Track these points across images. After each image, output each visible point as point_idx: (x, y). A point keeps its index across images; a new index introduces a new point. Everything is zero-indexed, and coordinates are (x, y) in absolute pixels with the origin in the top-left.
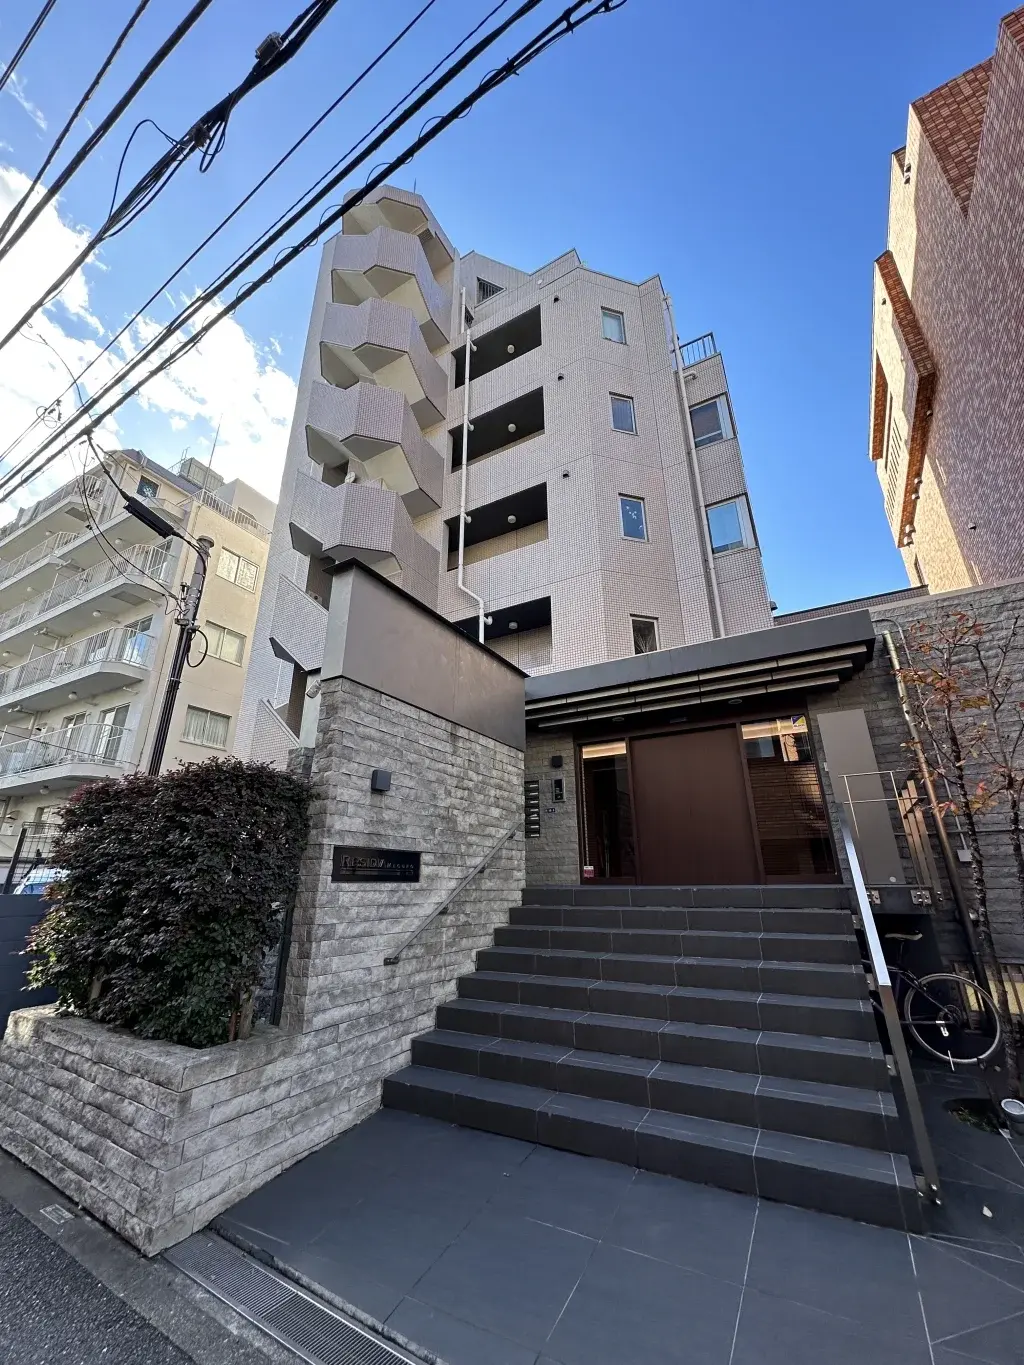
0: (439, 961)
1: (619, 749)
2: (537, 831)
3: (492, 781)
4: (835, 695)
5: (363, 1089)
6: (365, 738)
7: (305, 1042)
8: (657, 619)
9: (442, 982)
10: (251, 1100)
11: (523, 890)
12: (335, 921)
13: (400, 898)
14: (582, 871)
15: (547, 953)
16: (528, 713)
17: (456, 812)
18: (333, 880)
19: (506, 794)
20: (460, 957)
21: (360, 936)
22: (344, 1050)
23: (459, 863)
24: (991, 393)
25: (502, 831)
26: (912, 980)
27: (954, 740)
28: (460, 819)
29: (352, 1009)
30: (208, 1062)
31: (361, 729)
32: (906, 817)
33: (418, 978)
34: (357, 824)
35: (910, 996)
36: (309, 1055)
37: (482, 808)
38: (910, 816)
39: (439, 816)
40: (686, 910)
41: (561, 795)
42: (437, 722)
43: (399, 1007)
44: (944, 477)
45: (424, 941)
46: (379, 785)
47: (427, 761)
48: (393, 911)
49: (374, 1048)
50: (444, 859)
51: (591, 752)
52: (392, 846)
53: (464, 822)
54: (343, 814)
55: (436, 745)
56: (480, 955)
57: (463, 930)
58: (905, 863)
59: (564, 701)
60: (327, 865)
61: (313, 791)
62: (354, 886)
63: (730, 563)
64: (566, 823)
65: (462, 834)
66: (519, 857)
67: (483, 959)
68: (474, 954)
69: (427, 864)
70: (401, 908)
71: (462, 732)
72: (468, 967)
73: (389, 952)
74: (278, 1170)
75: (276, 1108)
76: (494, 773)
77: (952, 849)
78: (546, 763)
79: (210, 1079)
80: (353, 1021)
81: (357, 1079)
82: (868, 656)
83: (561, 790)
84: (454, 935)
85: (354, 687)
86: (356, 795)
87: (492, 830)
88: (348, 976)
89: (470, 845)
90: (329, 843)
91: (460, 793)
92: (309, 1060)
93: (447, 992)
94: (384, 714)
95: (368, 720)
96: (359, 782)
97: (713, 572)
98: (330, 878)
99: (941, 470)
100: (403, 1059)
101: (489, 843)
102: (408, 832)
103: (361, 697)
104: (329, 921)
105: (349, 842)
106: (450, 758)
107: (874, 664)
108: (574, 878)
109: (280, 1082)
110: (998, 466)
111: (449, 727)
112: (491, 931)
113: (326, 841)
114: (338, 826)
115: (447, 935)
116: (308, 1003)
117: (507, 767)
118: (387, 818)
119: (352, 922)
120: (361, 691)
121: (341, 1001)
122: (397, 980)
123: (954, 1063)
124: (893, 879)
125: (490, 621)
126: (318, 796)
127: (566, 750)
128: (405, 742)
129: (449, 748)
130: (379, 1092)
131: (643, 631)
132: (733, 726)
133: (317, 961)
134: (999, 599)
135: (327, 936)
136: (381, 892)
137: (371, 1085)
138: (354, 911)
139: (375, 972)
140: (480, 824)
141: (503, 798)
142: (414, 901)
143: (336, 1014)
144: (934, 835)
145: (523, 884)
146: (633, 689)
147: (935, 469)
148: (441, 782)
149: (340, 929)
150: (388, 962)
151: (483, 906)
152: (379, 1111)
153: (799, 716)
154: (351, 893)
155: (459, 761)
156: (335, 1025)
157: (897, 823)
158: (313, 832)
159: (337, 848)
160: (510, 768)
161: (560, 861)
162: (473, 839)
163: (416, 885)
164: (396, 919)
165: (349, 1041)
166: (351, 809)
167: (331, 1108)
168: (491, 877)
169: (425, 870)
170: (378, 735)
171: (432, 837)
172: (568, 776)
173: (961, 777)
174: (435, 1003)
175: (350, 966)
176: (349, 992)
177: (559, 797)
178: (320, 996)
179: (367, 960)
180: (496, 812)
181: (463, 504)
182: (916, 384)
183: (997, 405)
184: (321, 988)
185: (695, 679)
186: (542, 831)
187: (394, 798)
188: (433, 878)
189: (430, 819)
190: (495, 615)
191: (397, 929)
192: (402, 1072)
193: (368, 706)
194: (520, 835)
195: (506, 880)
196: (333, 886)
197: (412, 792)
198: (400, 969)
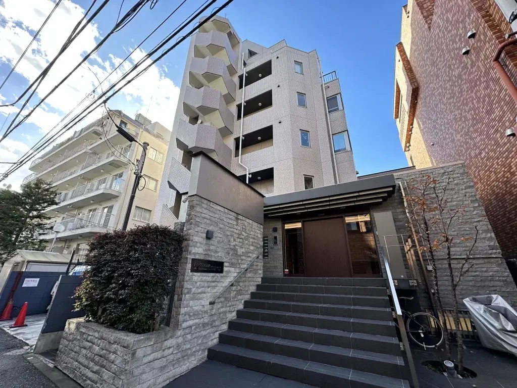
0: (230, 304)
1: (299, 225)
2: (267, 256)
3: (251, 236)
4: (380, 206)
5: (200, 352)
6: (204, 218)
7: (179, 333)
8: (313, 176)
9: (231, 312)
10: (158, 355)
11: (262, 278)
12: (191, 287)
13: (216, 279)
14: (284, 271)
15: (270, 302)
16: (265, 211)
17: (237, 247)
19: (256, 241)
20: (238, 302)
21: (201, 293)
22: (194, 336)
23: (238, 266)
24: (439, 94)
25: (254, 255)
26: (409, 315)
27: (426, 223)
28: (239, 250)
29: (197, 321)
30: (143, 339)
31: (203, 215)
32: (407, 253)
33: (222, 310)
34: (200, 250)
35: (409, 321)
36: (180, 338)
37: (247, 246)
38: (409, 252)
39: (231, 248)
40: (324, 286)
41: (277, 243)
42: (231, 213)
43: (214, 321)
44: (422, 125)
45: (224, 296)
46: (209, 236)
47: (227, 228)
48: (213, 284)
49: (205, 336)
50: (232, 265)
51: (288, 226)
52: (213, 259)
53: (240, 251)
54: (195, 246)
55: (230, 221)
56: (245, 302)
57: (239, 292)
58: (407, 270)
59: (278, 207)
60: (189, 266)
61: (184, 238)
62: (199, 274)
63: (341, 156)
64: (278, 252)
65: (240, 256)
66: (260, 265)
67: (246, 304)
68: (243, 302)
69: (226, 267)
70: (216, 283)
71: (240, 217)
72: (241, 307)
73: (212, 300)
74: (168, 382)
75: (168, 358)
76: (252, 233)
77: (424, 265)
78: (271, 230)
79: (144, 345)
80: (197, 325)
81: (198, 348)
82: (393, 192)
83: (276, 240)
84: (236, 294)
85: (200, 199)
86: (201, 239)
87: (251, 255)
88: (196, 308)
89: (242, 260)
90: (190, 257)
91: (239, 240)
92: (180, 340)
93: (232, 316)
94: (211, 209)
95: (205, 211)
96: (201, 235)
97: (334, 159)
98: (190, 271)
99: (420, 123)
100: (216, 341)
101: (249, 259)
102: (219, 254)
103: (203, 203)
104: (189, 287)
105: (197, 257)
106: (235, 227)
107: (395, 194)
108: (281, 274)
109: (170, 348)
110: (442, 122)
111: (235, 215)
112: (250, 293)
113: (189, 256)
114: (193, 251)
115: (233, 294)
116: (181, 318)
117: (256, 231)
118: (211, 248)
119: (197, 288)
120: (203, 200)
121: (193, 318)
122: (214, 310)
123: (426, 348)
124: (402, 276)
125: (251, 176)
126: (186, 240)
127: (279, 225)
128: (219, 220)
129: (235, 223)
130: (206, 354)
131: (308, 181)
132: (342, 217)
133: (184, 302)
134: (443, 171)
135: (188, 293)
136: (209, 276)
137: (203, 350)
138: (198, 283)
139: (206, 307)
140: (246, 252)
141: (255, 243)
142: (221, 281)
143: (191, 323)
144: (418, 260)
145: (262, 276)
146: (304, 203)
147: (418, 123)
148: (232, 236)
149: (193, 290)
150: (211, 303)
151: (246, 283)
152: (206, 361)
153: (367, 214)
154: (197, 276)
155: (239, 228)
156: (191, 327)
157: (404, 255)
158: (184, 253)
159: (192, 259)
160: (258, 231)
161: (276, 267)
162: (243, 258)
163: (222, 275)
164: (214, 287)
165: (196, 333)
166: (198, 245)
167: (188, 359)
168: (250, 272)
169: (225, 269)
170: (209, 217)
171: (228, 256)
172: (279, 235)
173: (428, 237)
174: (228, 320)
175: (196, 305)
176: (196, 314)
177: (276, 243)
178: (185, 315)
179: (203, 303)
180: (252, 248)
181: (241, 132)
182: (411, 90)
183: (441, 99)
184: (186, 312)
185: (328, 199)
186: (269, 256)
187: (214, 241)
188: (228, 272)
189: (227, 249)
190: (253, 174)
191: (215, 291)
192: (215, 346)
193: (206, 206)
194: (261, 257)
195: (255, 274)
196: (191, 274)
197: (221, 239)
198: (215, 306)
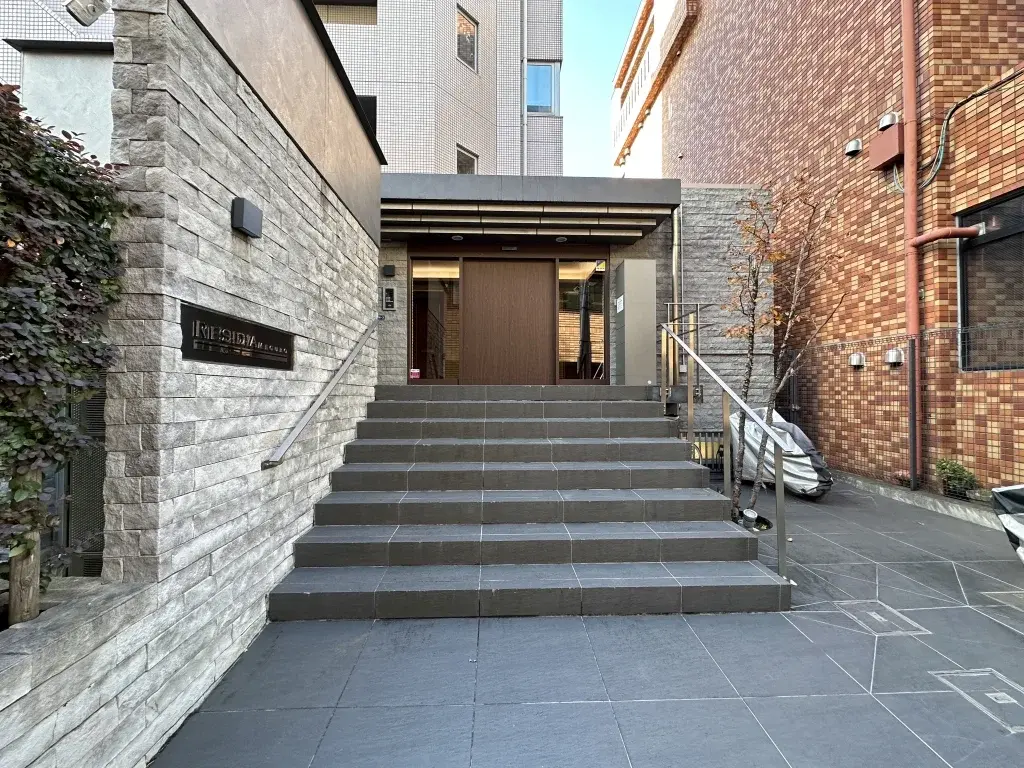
0: (315, 458)
1: (451, 272)
3: (356, 270)
4: (630, 248)
5: (248, 613)
6: (217, 136)
7: (162, 592)
8: (476, 156)
9: (317, 479)
10: (70, 712)
11: (375, 387)
12: (193, 418)
14: (409, 373)
17: (327, 294)
18: (186, 356)
22: (220, 581)
25: (362, 326)
28: (330, 303)
29: (229, 529)
33: (296, 479)
34: (215, 275)
39: (311, 293)
41: (392, 304)
42: (308, 168)
48: (269, 405)
49: (256, 566)
50: (318, 347)
51: (421, 272)
52: (263, 320)
53: (335, 308)
54: (192, 252)
55: (305, 198)
56: (348, 448)
57: (334, 425)
59: (409, 207)
60: (172, 333)
62: (218, 368)
63: (541, 124)
64: (396, 330)
65: (333, 322)
66: (372, 355)
67: (351, 453)
68: (342, 448)
69: (302, 351)
70: (278, 400)
71: (331, 196)
72: (338, 462)
76: (357, 260)
80: (230, 545)
81: (239, 606)
83: (392, 299)
84: (327, 430)
85: (192, 26)
86: (210, 228)
87: (355, 323)
88: (218, 491)
90: (174, 297)
93: (321, 489)
95: (220, 108)
97: (526, 128)
98: (179, 353)
100: (286, 564)
101: (353, 336)
102: (281, 306)
105: (203, 300)
108: (401, 378)
111: (319, 181)
112: (355, 425)
113: (166, 290)
115: (321, 430)
116: (162, 539)
121: (211, 524)
124: (650, 382)
126: (137, 209)
127: (399, 261)
128: (273, 175)
129: (319, 210)
131: (466, 163)
132: (554, 263)
133: (171, 477)
135: (183, 440)
136: (254, 378)
138: (220, 404)
139: (252, 479)
140: (347, 314)
142: (290, 393)
147: (665, 106)
148: (312, 251)
150: (267, 465)
151: (348, 401)
152: (265, 628)
153: (603, 258)
155: (328, 232)
156: (208, 555)
159: (184, 308)
160: (369, 261)
166: (204, 248)
168: (355, 371)
169: (299, 357)
170: (236, 143)
171: (305, 319)
174: (313, 501)
179: (242, 469)
188: (307, 367)
189: (303, 295)
193: (218, 82)
195: (364, 375)
196: (187, 364)
198: (280, 472)
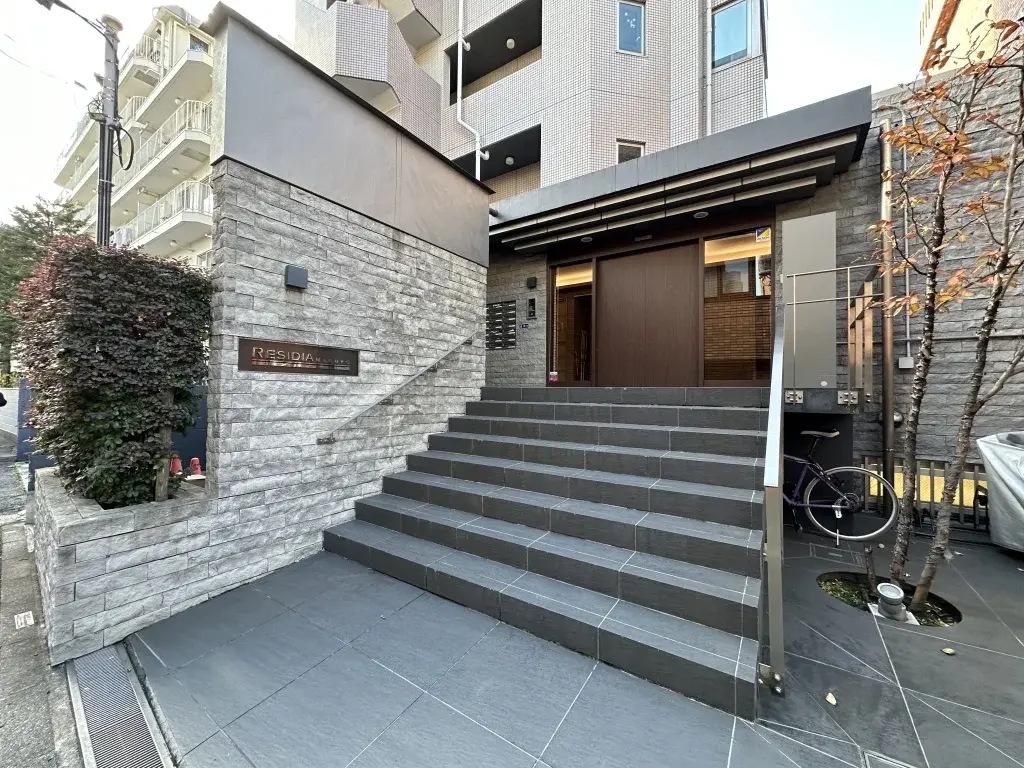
0: (385, 441)
2: (513, 344)
8: (644, 144)
13: (333, 389)
14: (548, 374)
17: (401, 316)
18: (241, 368)
20: (409, 439)
23: (406, 361)
26: (818, 471)
28: (408, 323)
30: (92, 523)
32: (853, 326)
33: (359, 455)
34: (268, 318)
36: (229, 514)
38: (859, 324)
39: (380, 318)
43: (337, 477)
45: (369, 422)
46: (295, 284)
47: (362, 264)
48: (326, 400)
49: (310, 508)
52: (319, 342)
54: (248, 307)
55: (372, 248)
56: (431, 438)
57: (415, 418)
58: (841, 370)
59: (535, 222)
60: (230, 355)
62: (271, 376)
63: (731, 76)
65: (411, 337)
67: (435, 442)
70: (335, 397)
72: (420, 447)
73: (324, 434)
74: (205, 597)
75: (194, 554)
77: (893, 354)
78: (523, 285)
83: (534, 308)
84: (402, 422)
89: (420, 347)
92: (229, 518)
94: (295, 208)
96: (268, 277)
97: (709, 88)
98: (236, 367)
102: (340, 330)
103: (260, 185)
104: (240, 406)
105: (260, 335)
109: (195, 535)
112: (446, 419)
113: (228, 332)
114: (242, 318)
117: (471, 284)
118: (309, 315)
119: (271, 407)
122: (335, 456)
125: (487, 156)
128: (329, 242)
129: (390, 254)
130: (319, 540)
131: (629, 153)
133: (228, 440)
135: (237, 419)
137: (309, 535)
139: (306, 449)
140: (432, 330)
142: (352, 392)
143: (260, 483)
144: (879, 344)
146: (599, 206)
148: (381, 287)
149: (256, 413)
151: (436, 400)
153: (765, 227)
155: (404, 268)
156: (261, 491)
157: (842, 334)
161: (531, 367)
162: (424, 342)
165: (279, 503)
167: (264, 552)
168: (447, 375)
169: (363, 366)
171: (371, 337)
172: (540, 297)
174: (382, 474)
175: (273, 445)
176: (275, 466)
177: (532, 315)
178: (237, 468)
181: (460, 27)
184: (236, 462)
186: (517, 343)
187: (317, 297)
189: (368, 320)
190: (494, 149)
192: (345, 525)
193: (272, 197)
194: (480, 342)
197: (343, 293)
198: (337, 448)
